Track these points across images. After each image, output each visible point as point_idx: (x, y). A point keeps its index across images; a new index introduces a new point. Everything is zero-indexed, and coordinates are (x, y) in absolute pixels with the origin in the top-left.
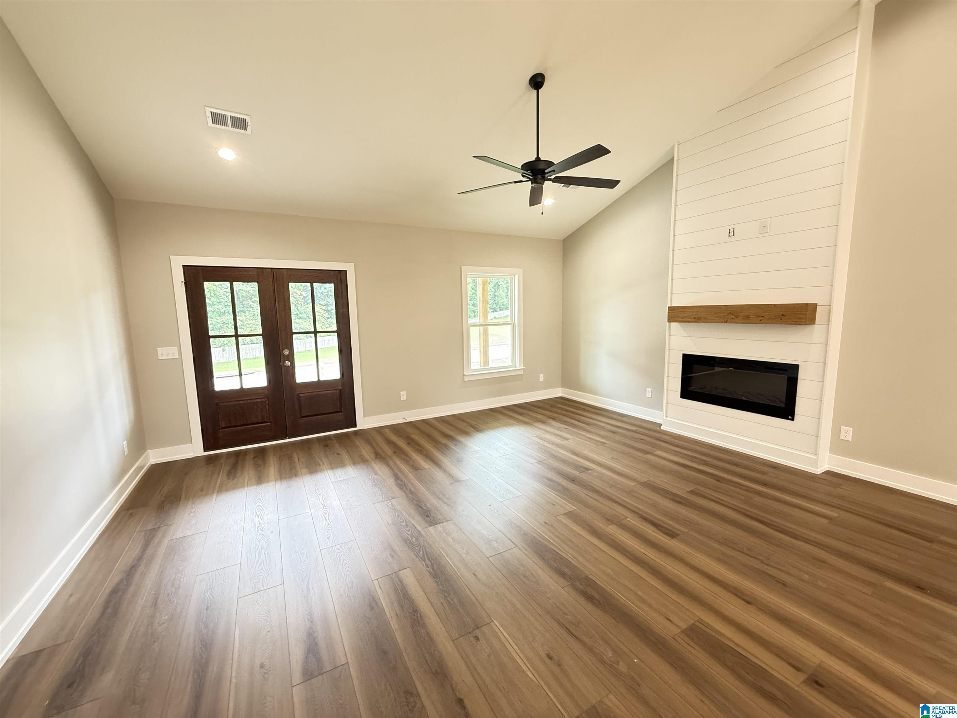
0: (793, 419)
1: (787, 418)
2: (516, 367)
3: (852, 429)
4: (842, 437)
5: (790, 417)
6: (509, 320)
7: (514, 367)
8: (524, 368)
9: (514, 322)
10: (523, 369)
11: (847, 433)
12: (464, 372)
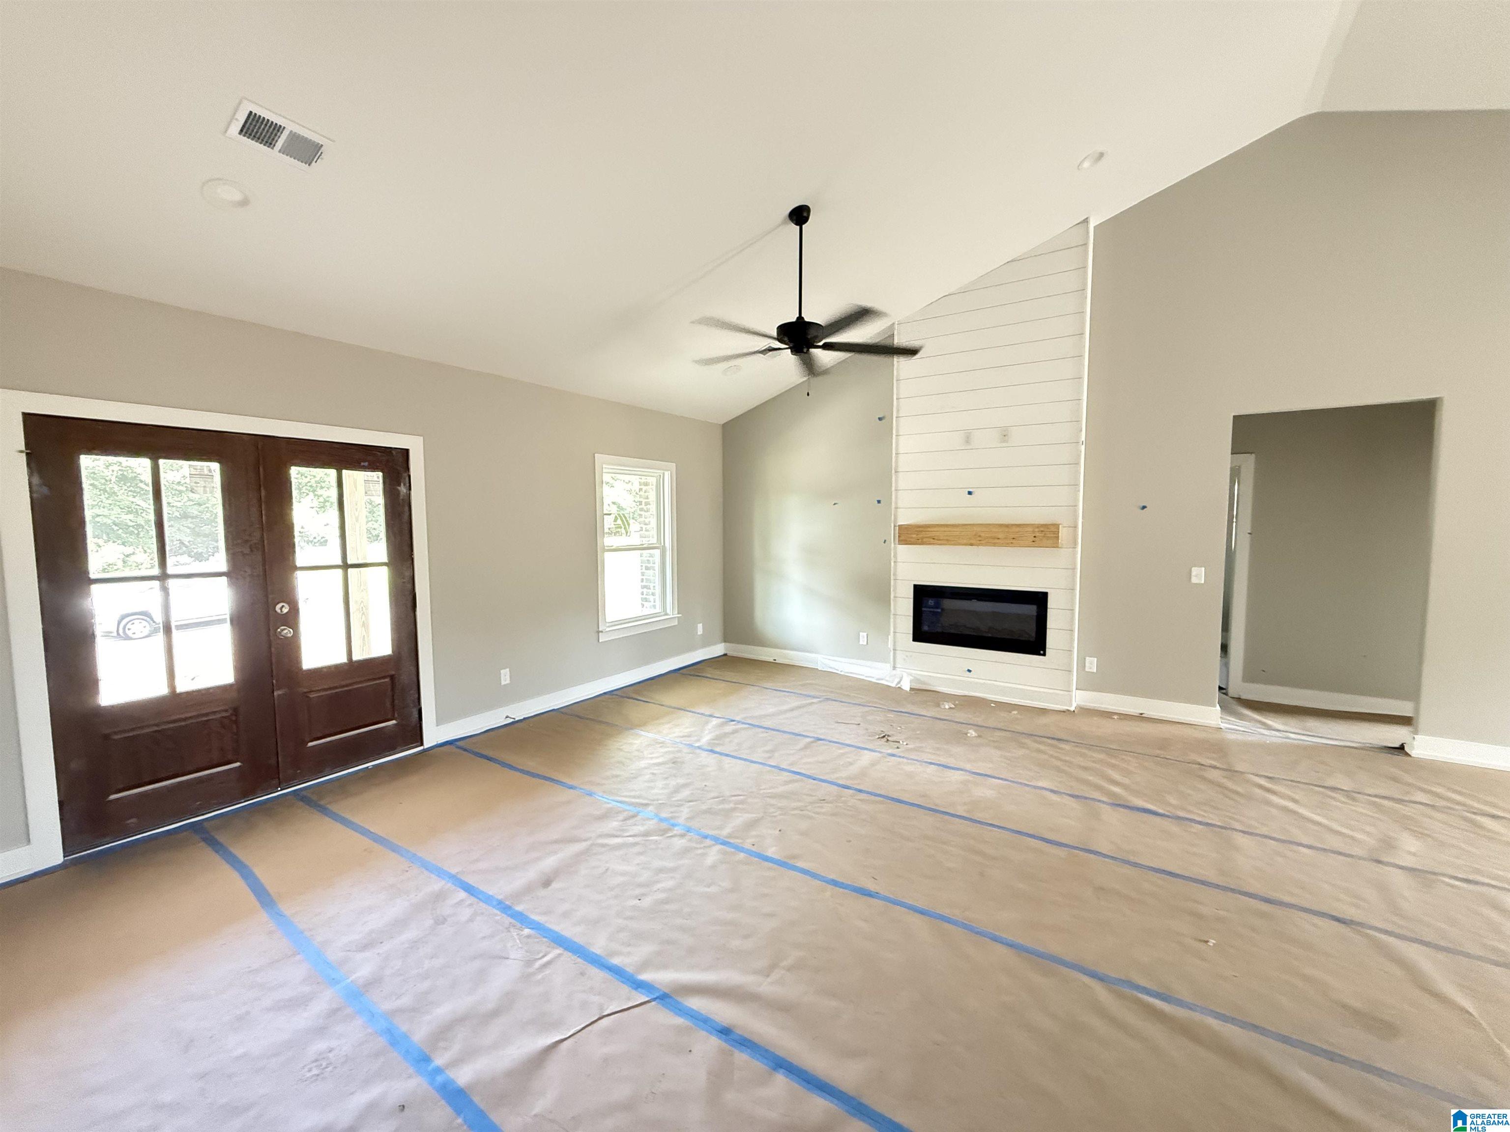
0: (1044, 655)
1: (1040, 654)
2: (666, 614)
3: (1096, 659)
4: (1087, 669)
5: (1042, 652)
6: (655, 542)
7: (664, 615)
8: (680, 615)
9: (662, 544)
10: (678, 617)
11: (1092, 664)
12: (598, 628)
